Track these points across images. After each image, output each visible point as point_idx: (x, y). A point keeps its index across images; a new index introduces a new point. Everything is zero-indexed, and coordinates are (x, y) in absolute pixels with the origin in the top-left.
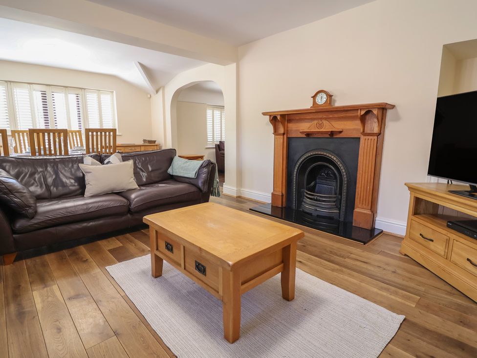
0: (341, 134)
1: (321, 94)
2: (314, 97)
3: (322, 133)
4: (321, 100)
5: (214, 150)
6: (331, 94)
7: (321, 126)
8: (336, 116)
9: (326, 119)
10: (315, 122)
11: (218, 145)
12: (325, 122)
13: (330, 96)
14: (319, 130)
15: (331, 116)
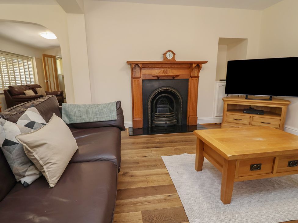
0: (179, 77)
1: (169, 52)
2: (165, 54)
3: (167, 76)
4: (169, 56)
5: (3, 96)
6: (175, 53)
7: (167, 72)
8: (176, 66)
9: (169, 68)
10: (163, 69)
11: (8, 90)
12: (169, 70)
13: (174, 54)
14: (165, 75)
15: (173, 67)
